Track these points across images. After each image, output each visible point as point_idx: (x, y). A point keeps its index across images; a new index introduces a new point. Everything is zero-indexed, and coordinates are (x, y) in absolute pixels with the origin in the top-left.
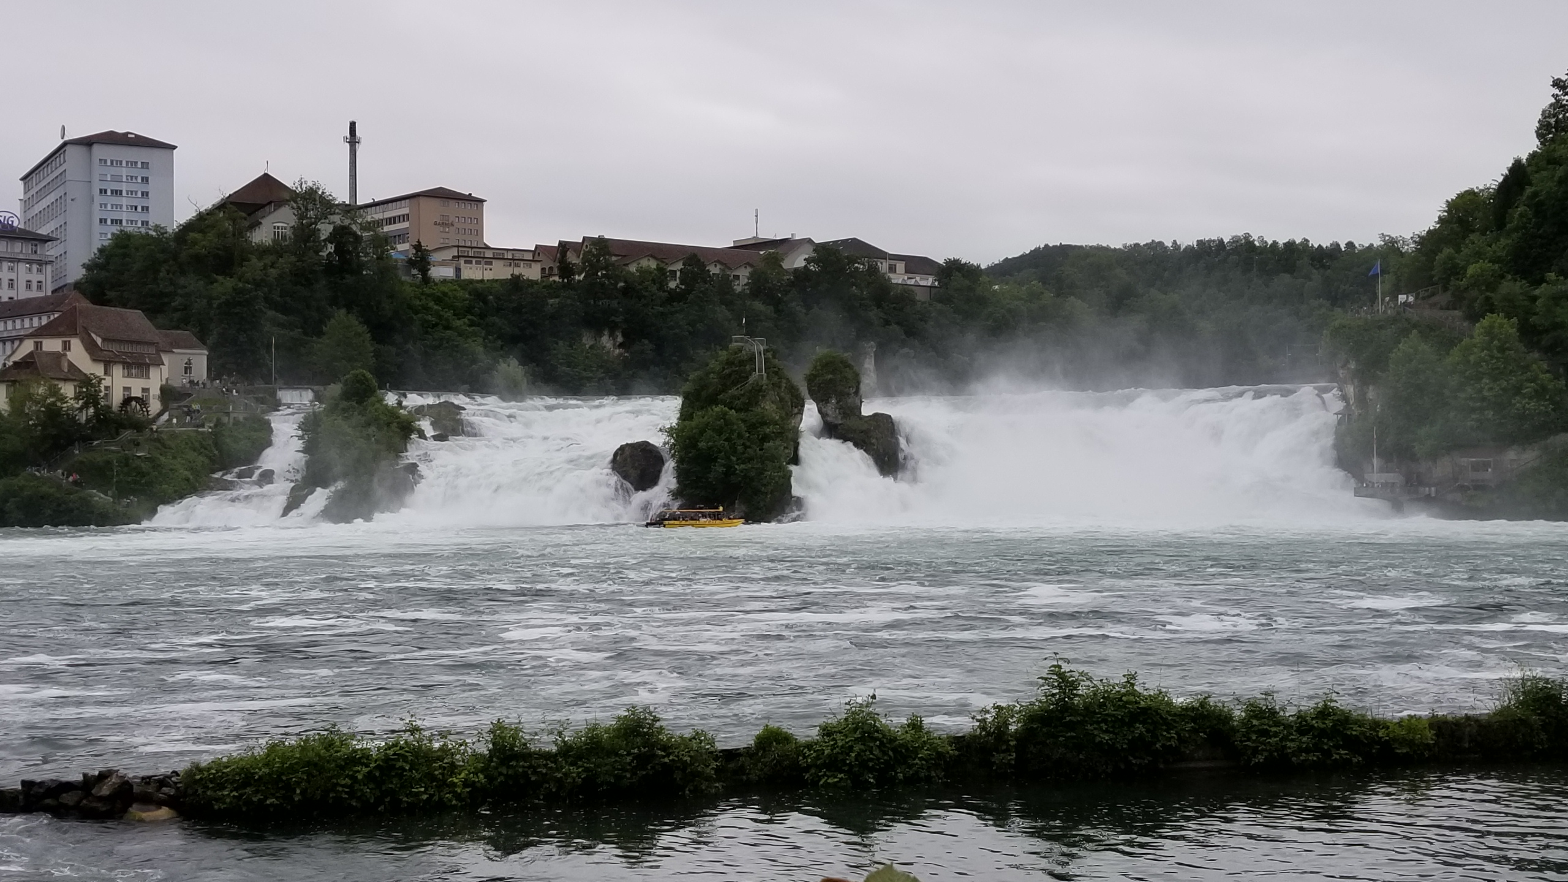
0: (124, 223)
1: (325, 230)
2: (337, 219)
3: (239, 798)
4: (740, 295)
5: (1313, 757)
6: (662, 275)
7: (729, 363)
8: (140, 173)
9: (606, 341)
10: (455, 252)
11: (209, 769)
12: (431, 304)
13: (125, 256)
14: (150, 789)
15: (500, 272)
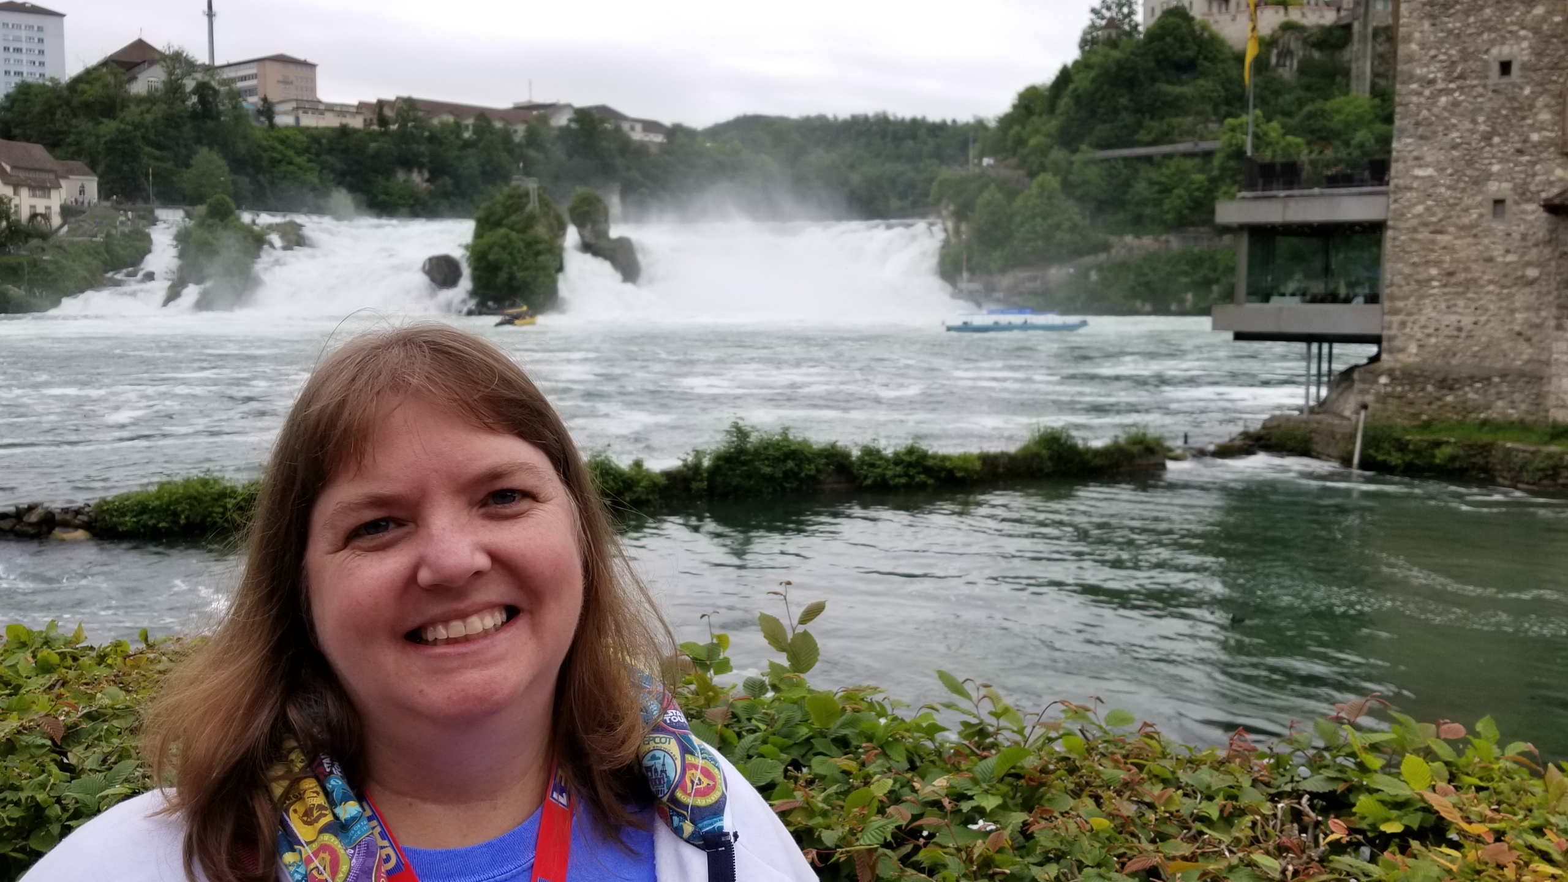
0: (25, 74)
1: (190, 84)
2: (199, 76)
3: (138, 522)
4: (519, 145)
5: (903, 480)
6: (458, 128)
7: (511, 196)
8: (37, 35)
9: (416, 177)
10: (294, 105)
11: (113, 502)
12: (277, 145)
13: (26, 101)
14: (69, 517)
15: (331, 121)
